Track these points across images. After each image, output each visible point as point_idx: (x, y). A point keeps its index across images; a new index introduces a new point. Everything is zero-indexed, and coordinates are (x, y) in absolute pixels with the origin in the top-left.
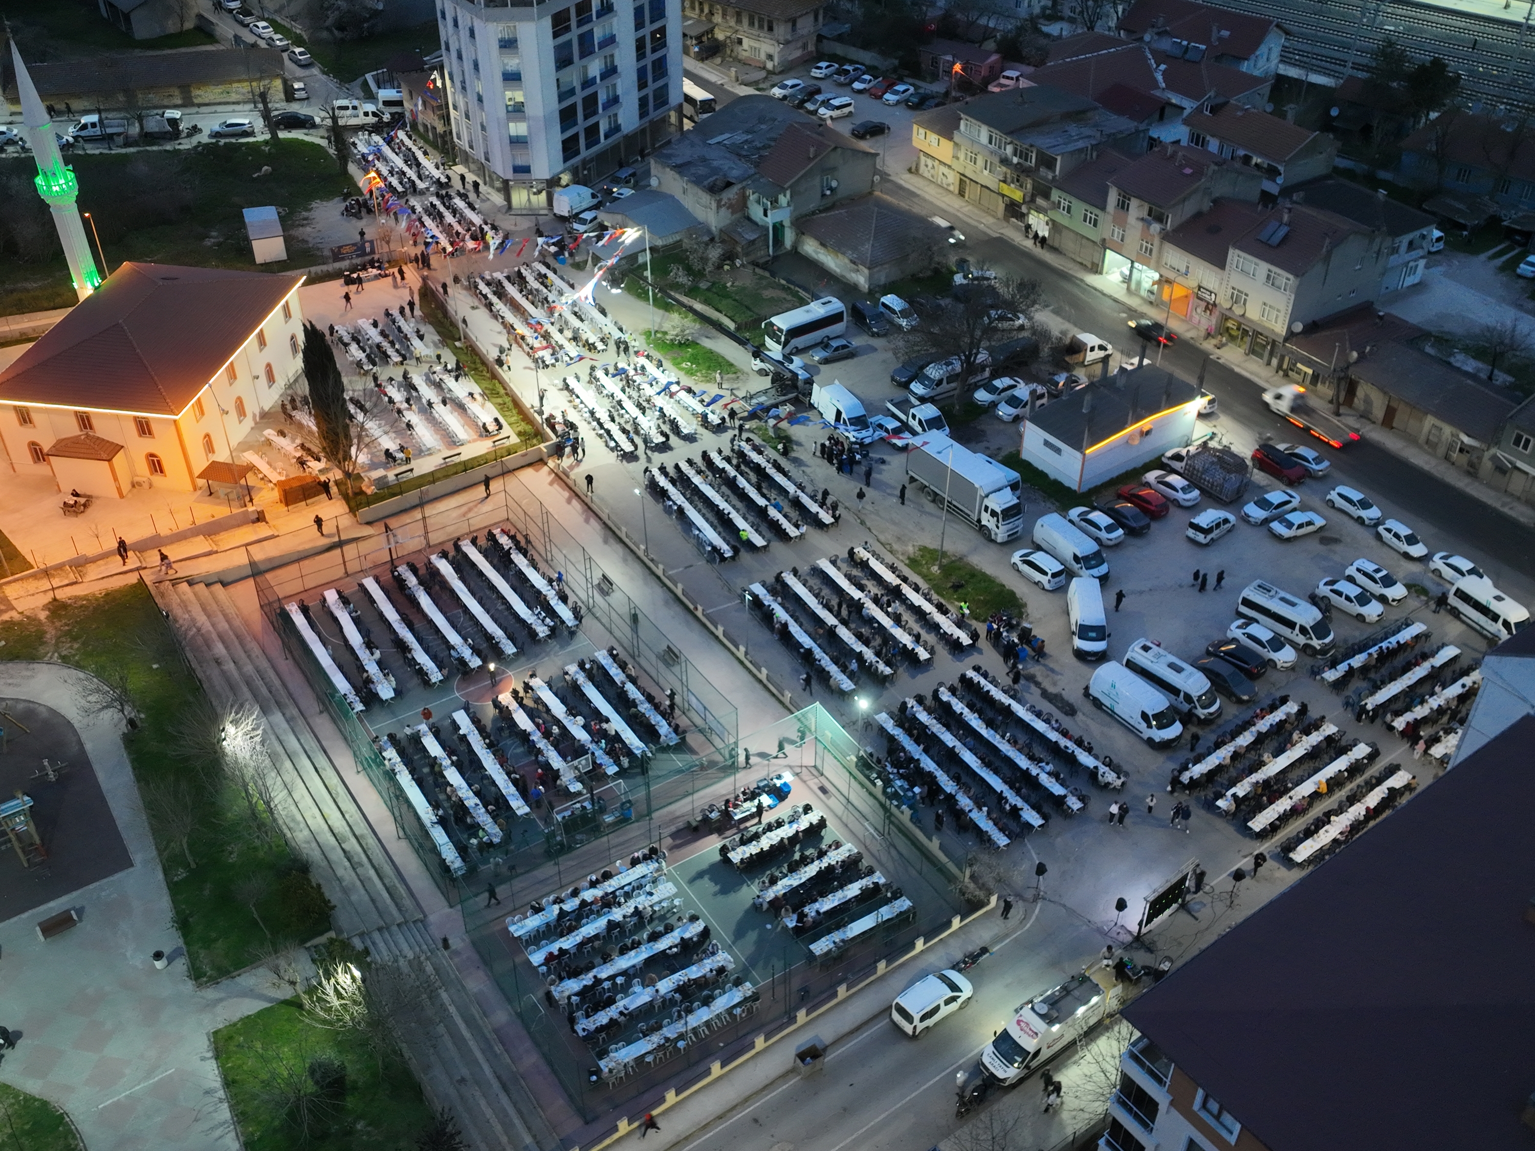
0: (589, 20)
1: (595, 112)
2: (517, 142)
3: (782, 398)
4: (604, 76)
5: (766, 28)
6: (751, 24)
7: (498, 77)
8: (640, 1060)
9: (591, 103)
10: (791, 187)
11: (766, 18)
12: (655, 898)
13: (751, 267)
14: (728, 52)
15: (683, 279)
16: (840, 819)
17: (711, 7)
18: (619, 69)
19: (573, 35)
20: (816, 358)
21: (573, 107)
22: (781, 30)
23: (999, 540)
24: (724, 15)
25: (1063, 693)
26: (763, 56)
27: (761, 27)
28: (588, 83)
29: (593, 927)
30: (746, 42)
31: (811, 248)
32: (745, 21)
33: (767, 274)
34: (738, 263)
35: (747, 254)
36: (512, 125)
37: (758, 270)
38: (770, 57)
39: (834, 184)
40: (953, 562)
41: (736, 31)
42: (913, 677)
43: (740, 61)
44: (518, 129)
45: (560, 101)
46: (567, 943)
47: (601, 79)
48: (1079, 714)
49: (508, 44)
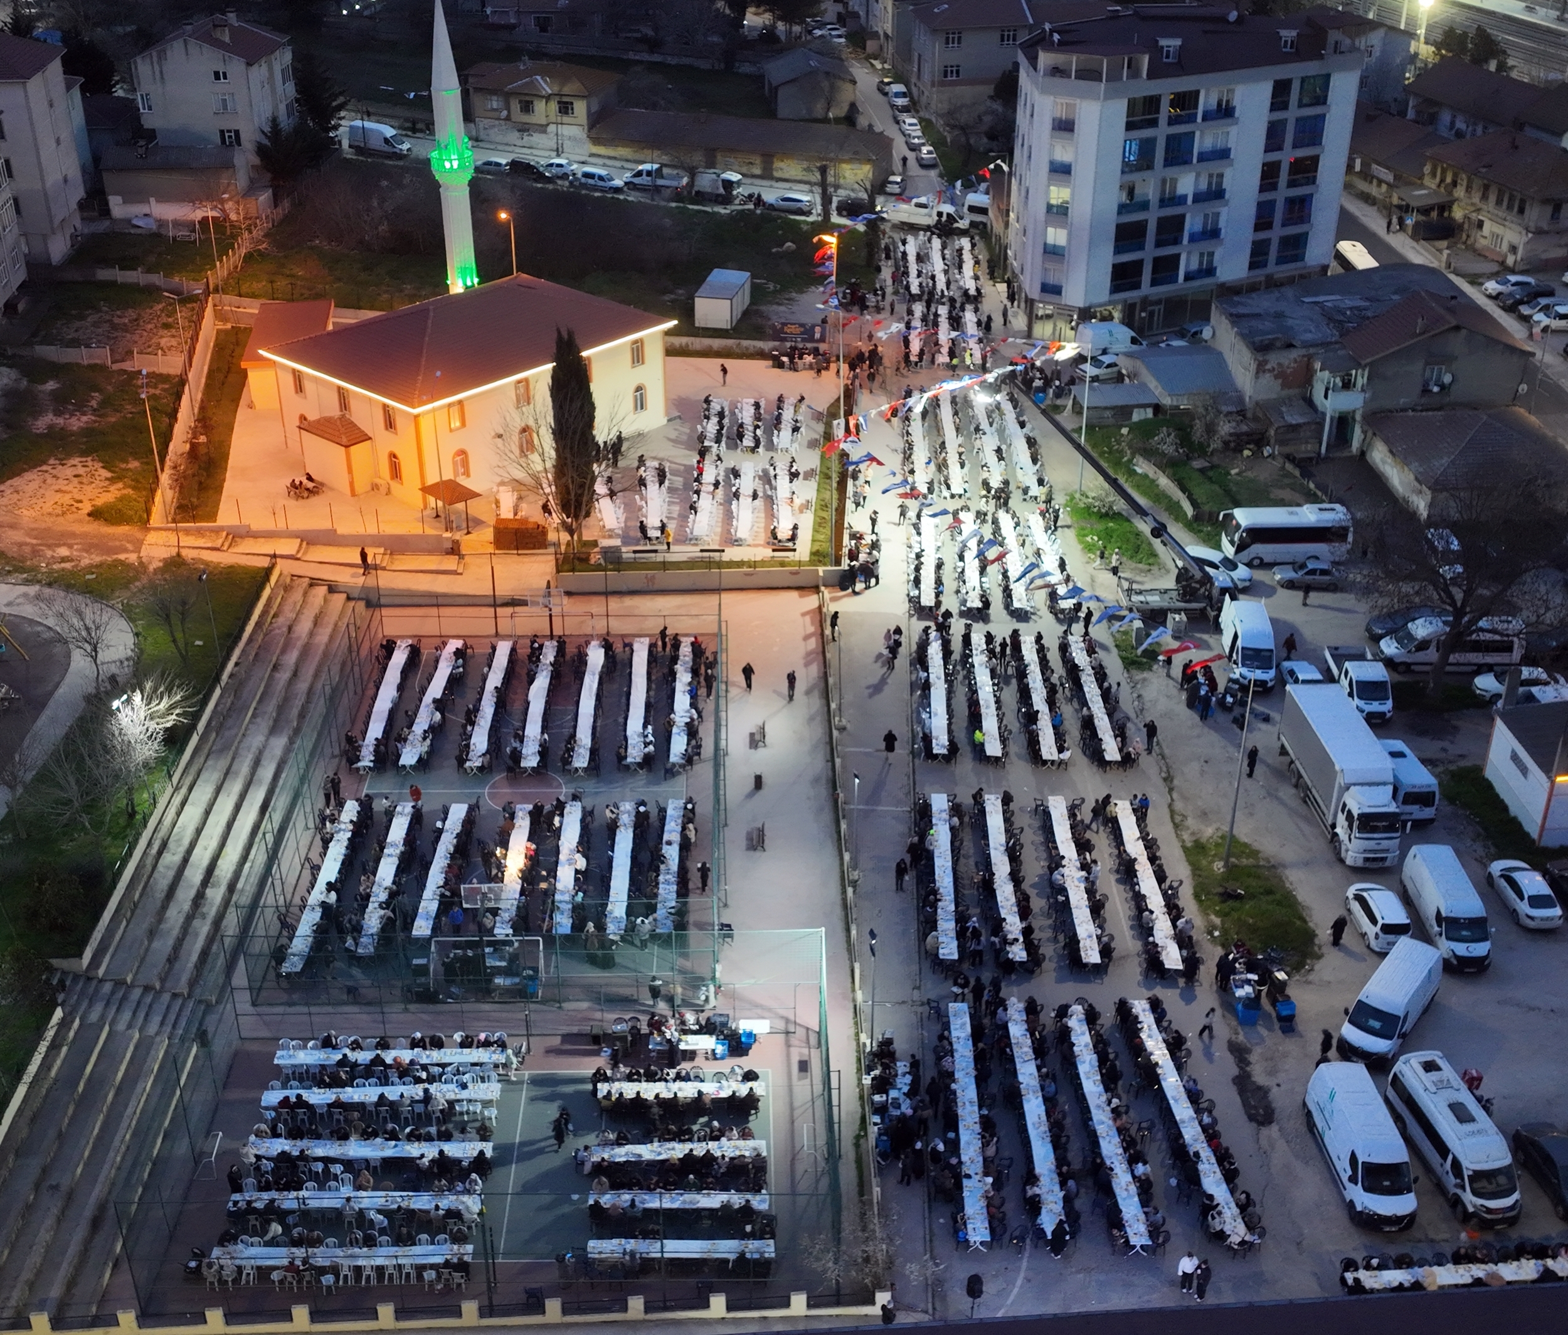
0: (1192, 119)
1: (1177, 241)
2: (1052, 252)
3: (1182, 605)
4: (1198, 198)
5: (1516, 209)
6: (1499, 202)
7: (1045, 168)
8: (263, 1273)
9: (1171, 230)
10: (1371, 364)
11: (1519, 196)
12: (464, 1094)
13: (1281, 460)
14: (1464, 236)
15: (1169, 449)
16: (792, 1109)
17: (1455, 175)
18: (1227, 196)
19: (1162, 132)
20: (1278, 577)
21: (1141, 227)
22: (1536, 214)
23: (1349, 862)
24: (1469, 189)
25: (1275, 1090)
26: (1505, 247)
27: (1510, 207)
28: (1171, 199)
29: (365, 1093)
30: (1488, 227)
31: (1380, 456)
32: (1492, 198)
33: (1297, 473)
34: (1267, 451)
35: (1282, 443)
36: (1050, 230)
37: (1289, 467)
38: (1513, 249)
39: (1447, 379)
40: (1258, 867)
41: (1478, 210)
42: (1060, 980)
43: (1475, 251)
44: (1056, 236)
45: (1119, 213)
46: (318, 1097)
47: (1194, 202)
48: (1274, 1128)
49: (1065, 126)
